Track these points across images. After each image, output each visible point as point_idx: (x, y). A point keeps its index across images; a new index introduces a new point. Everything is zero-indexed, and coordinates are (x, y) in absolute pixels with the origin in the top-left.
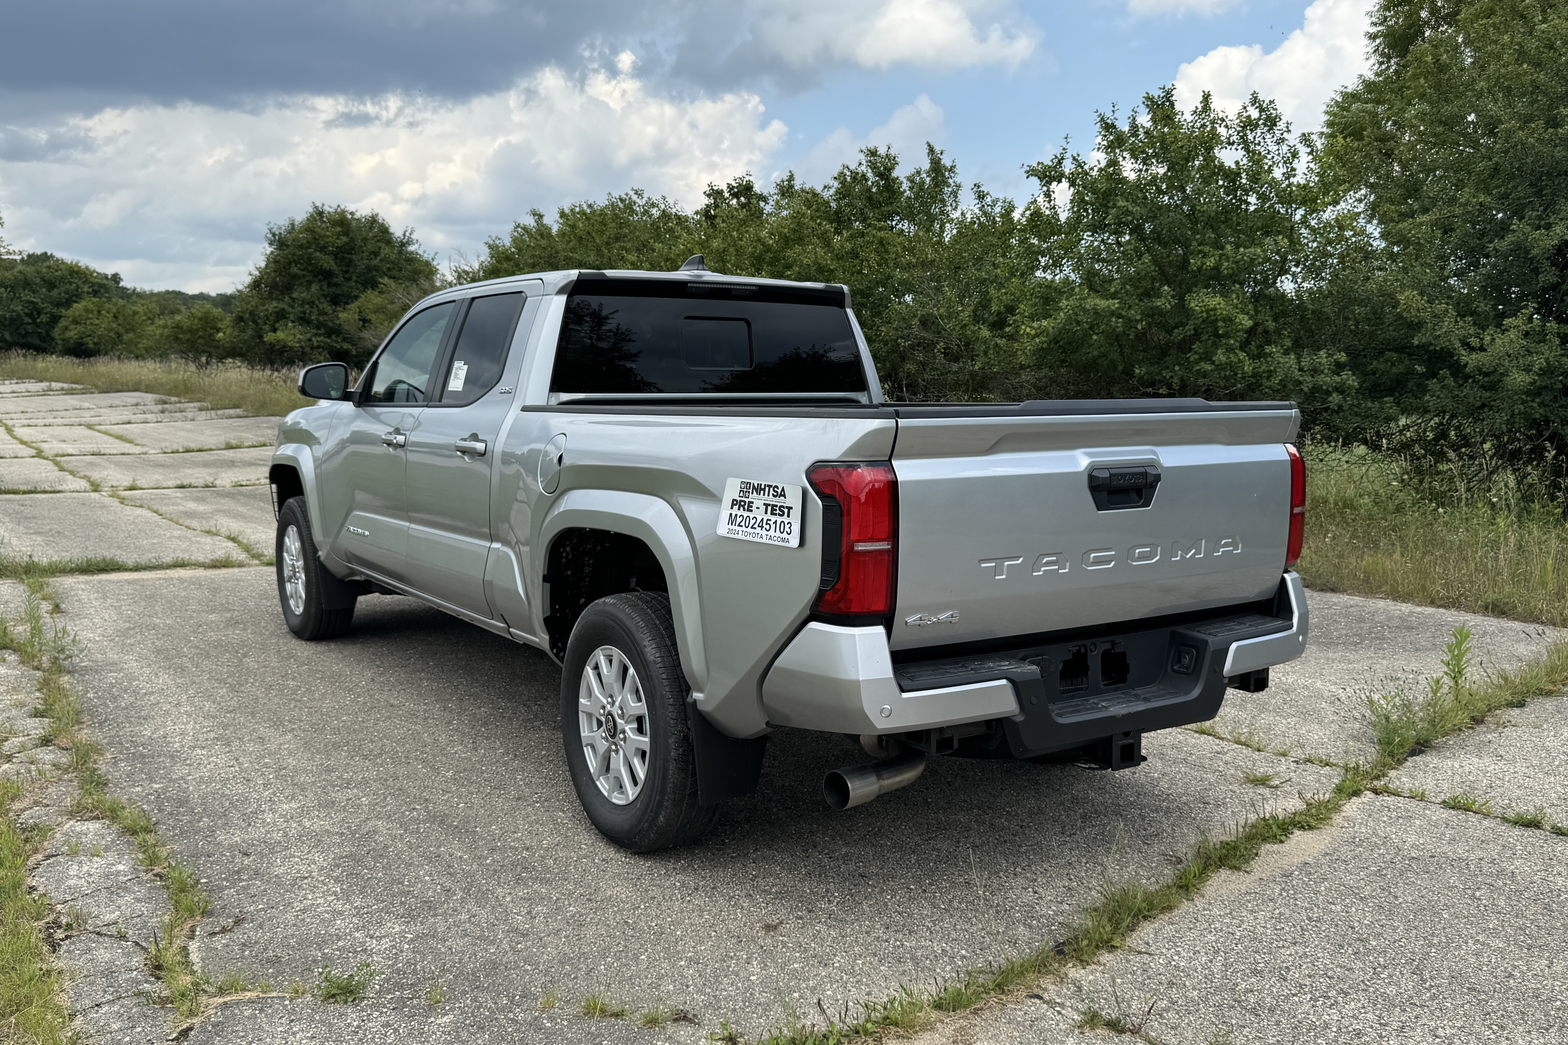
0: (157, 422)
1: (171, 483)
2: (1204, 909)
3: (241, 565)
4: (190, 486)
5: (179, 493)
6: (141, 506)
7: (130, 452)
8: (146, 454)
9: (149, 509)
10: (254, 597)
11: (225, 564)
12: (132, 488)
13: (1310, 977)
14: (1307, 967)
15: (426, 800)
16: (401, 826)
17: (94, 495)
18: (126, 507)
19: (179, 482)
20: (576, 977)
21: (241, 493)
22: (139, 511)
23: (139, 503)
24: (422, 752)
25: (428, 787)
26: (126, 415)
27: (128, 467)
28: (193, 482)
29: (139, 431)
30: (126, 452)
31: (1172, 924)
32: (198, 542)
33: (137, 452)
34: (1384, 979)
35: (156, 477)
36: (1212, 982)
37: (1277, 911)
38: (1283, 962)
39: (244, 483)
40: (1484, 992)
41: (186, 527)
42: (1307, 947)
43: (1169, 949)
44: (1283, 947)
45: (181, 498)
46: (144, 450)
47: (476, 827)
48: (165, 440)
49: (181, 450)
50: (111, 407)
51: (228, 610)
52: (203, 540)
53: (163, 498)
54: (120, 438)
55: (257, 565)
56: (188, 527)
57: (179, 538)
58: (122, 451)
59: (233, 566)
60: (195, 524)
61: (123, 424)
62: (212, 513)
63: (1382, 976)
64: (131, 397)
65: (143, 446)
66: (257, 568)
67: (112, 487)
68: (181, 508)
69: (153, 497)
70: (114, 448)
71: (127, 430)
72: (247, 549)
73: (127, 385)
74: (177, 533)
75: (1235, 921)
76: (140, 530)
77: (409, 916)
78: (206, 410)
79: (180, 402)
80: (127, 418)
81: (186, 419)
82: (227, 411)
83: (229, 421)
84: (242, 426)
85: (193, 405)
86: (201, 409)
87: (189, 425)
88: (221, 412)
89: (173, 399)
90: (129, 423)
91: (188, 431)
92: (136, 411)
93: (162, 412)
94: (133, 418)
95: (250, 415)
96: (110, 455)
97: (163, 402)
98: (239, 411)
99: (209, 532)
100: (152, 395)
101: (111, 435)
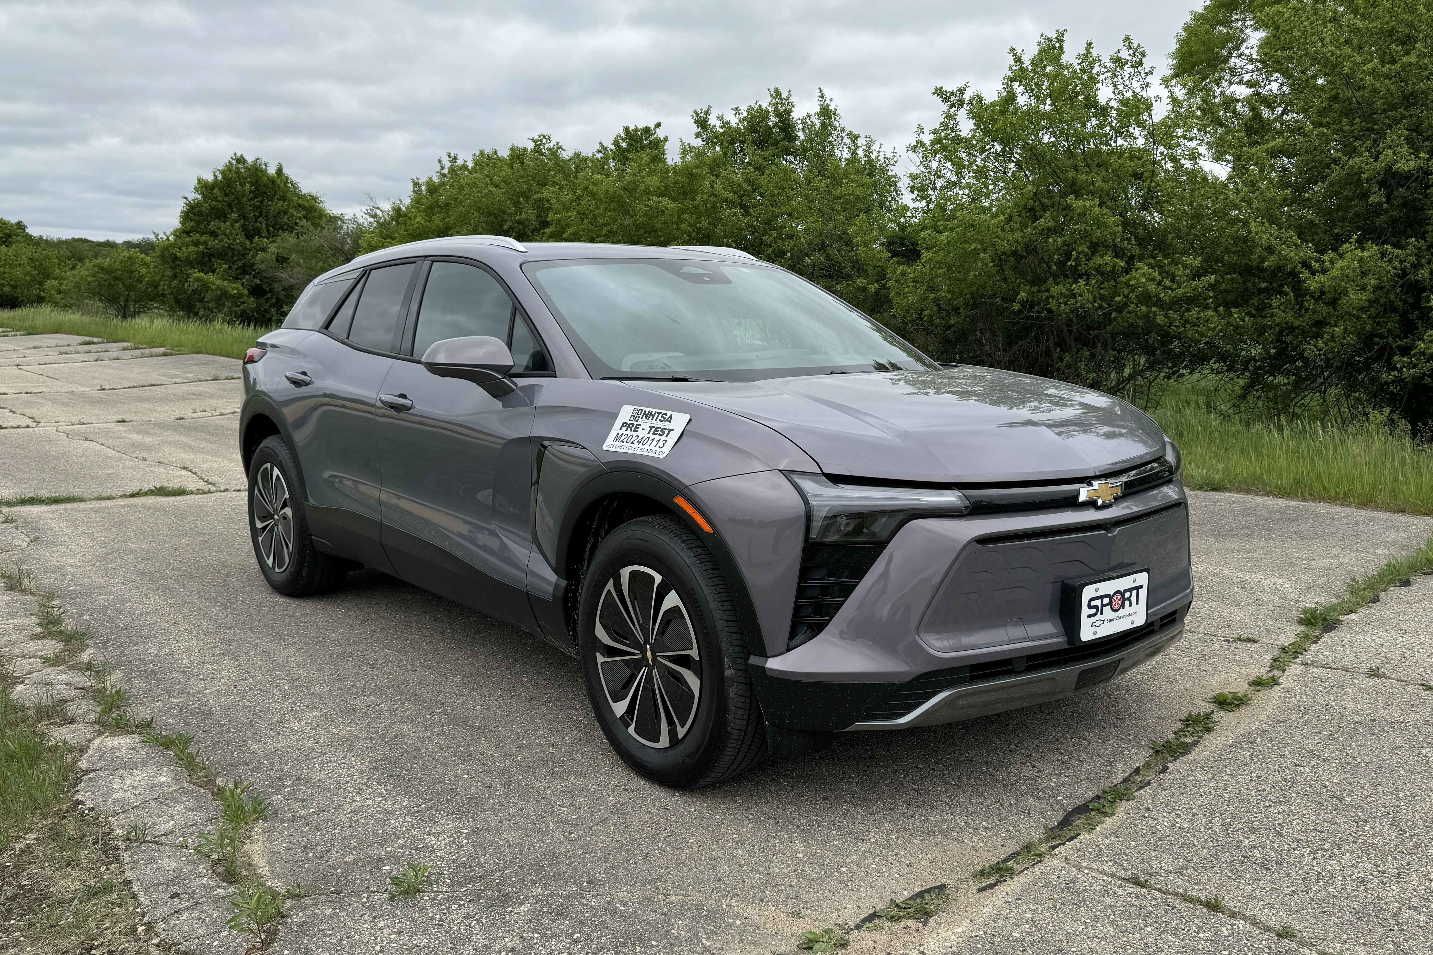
1: (112, 418)
5: (122, 427)
6: (87, 440)
9: (96, 441)
16: (426, 729)
17: (37, 430)
19: (118, 417)
22: (86, 444)
23: (84, 437)
45: (125, 432)
48: (98, 378)
50: (35, 348)
51: (199, 534)
52: (156, 470)
53: (108, 432)
60: (144, 455)
62: (158, 444)
64: (54, 339)
67: (54, 422)
69: (97, 431)
73: (49, 329)
76: (92, 462)
77: (460, 813)
78: (131, 349)
79: (103, 342)
80: (54, 358)
81: (112, 358)
82: (152, 349)
83: (155, 359)
84: (168, 363)
85: (117, 345)
86: (125, 349)
87: (115, 364)
88: (145, 351)
89: (96, 339)
90: (57, 362)
91: (115, 369)
92: (61, 351)
93: (87, 352)
94: (60, 358)
95: (174, 353)
96: (44, 392)
97: (87, 343)
98: (163, 350)
99: (160, 462)
100: (75, 336)
101: (41, 374)
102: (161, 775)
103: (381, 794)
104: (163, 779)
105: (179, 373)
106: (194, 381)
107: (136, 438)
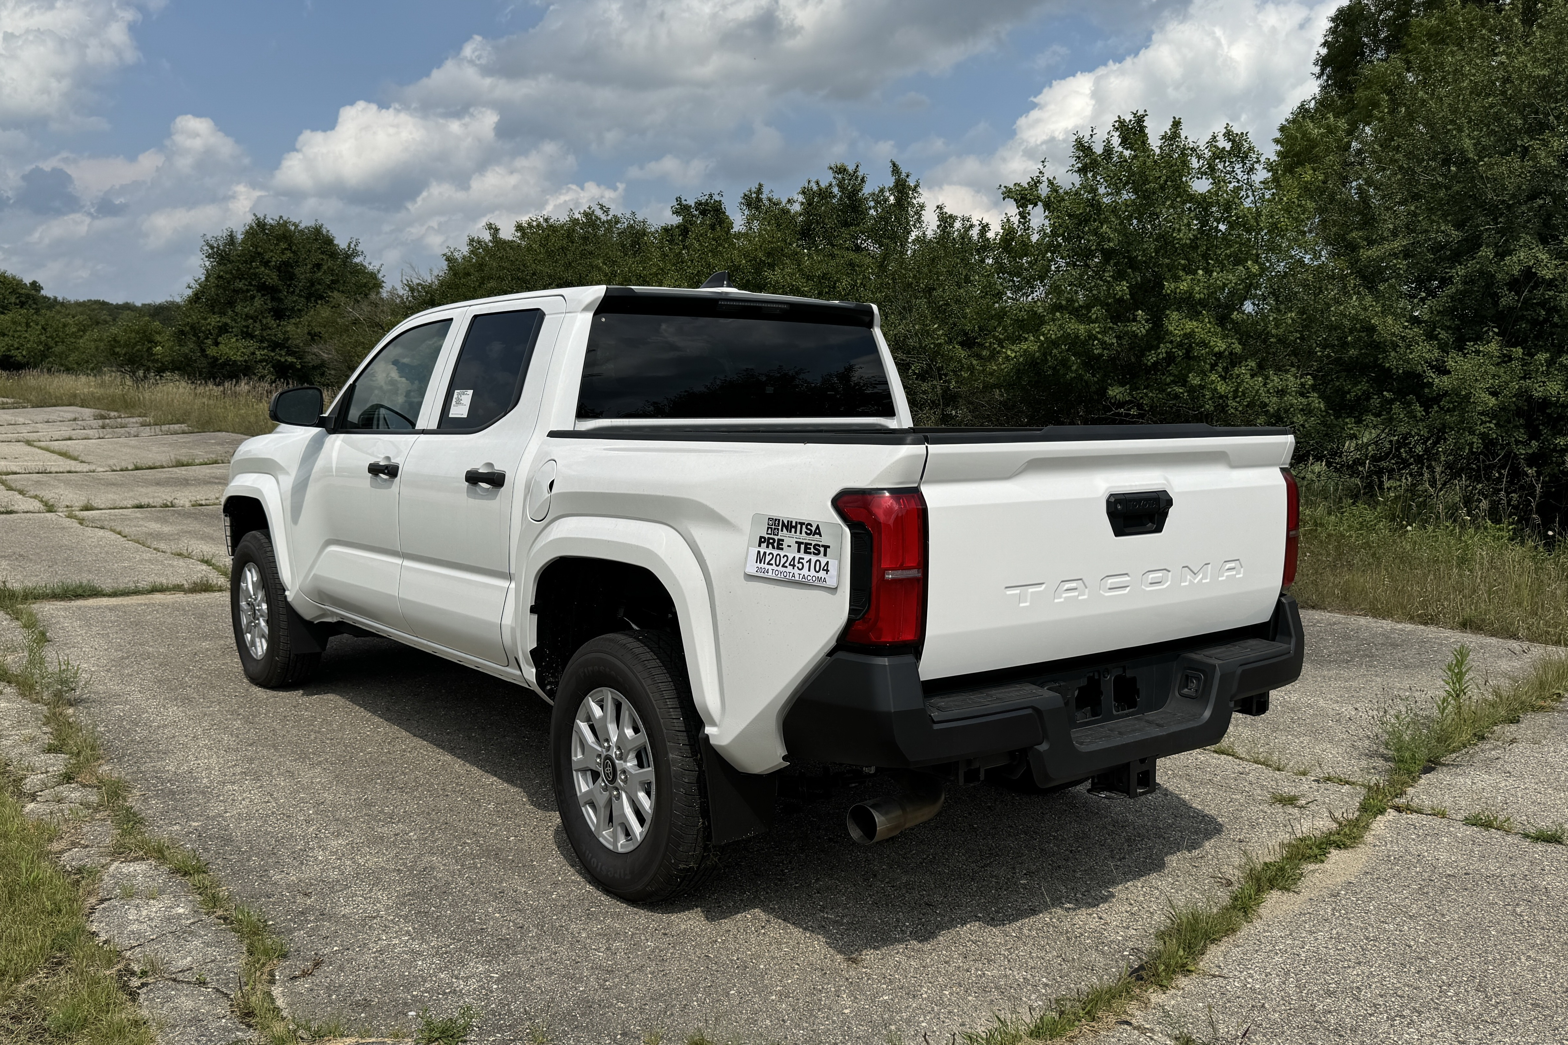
0: (100, 438)
1: (130, 503)
3: (221, 589)
4: (148, 506)
5: (138, 514)
6: (102, 528)
7: (78, 470)
8: (93, 471)
9: (111, 530)
11: (204, 588)
12: (87, 508)
13: (1381, 996)
15: (475, 834)
16: (456, 861)
17: (48, 515)
18: (87, 529)
19: (136, 502)
20: (672, 1014)
21: (202, 513)
22: (101, 533)
23: (99, 524)
24: (457, 784)
25: (473, 820)
26: (66, 431)
27: (79, 486)
28: (150, 501)
29: (82, 447)
30: (73, 469)
32: (172, 566)
33: (85, 470)
35: (111, 496)
36: (1290, 1004)
37: (1335, 931)
38: (1353, 982)
41: (155, 549)
43: (1241, 972)
44: (1349, 967)
45: (142, 519)
46: (93, 467)
47: (532, 861)
48: (111, 457)
49: (130, 468)
50: (48, 422)
52: (175, 563)
53: (124, 519)
54: (64, 455)
56: (157, 550)
57: (150, 561)
58: (68, 469)
59: (213, 591)
60: (163, 546)
61: (64, 440)
62: (178, 534)
63: (1449, 994)
64: (67, 412)
65: (89, 463)
67: (67, 507)
68: (144, 529)
69: (112, 517)
70: (59, 466)
71: (68, 446)
73: (62, 399)
74: (147, 556)
76: (107, 553)
77: (490, 955)
78: (149, 425)
79: (120, 417)
80: (67, 434)
81: (129, 435)
82: (172, 426)
83: (175, 437)
84: (189, 442)
85: (134, 420)
86: (143, 425)
87: (133, 441)
88: (165, 428)
89: (112, 414)
90: (70, 439)
91: (133, 447)
92: (75, 426)
93: (103, 427)
94: (74, 434)
95: (196, 430)
96: (57, 472)
97: (103, 417)
98: (184, 427)
99: (180, 555)
100: (89, 410)
101: (53, 452)
102: (178, 906)
103: (408, 932)
104: (181, 911)
105: (200, 454)
106: (216, 462)
107: (155, 526)
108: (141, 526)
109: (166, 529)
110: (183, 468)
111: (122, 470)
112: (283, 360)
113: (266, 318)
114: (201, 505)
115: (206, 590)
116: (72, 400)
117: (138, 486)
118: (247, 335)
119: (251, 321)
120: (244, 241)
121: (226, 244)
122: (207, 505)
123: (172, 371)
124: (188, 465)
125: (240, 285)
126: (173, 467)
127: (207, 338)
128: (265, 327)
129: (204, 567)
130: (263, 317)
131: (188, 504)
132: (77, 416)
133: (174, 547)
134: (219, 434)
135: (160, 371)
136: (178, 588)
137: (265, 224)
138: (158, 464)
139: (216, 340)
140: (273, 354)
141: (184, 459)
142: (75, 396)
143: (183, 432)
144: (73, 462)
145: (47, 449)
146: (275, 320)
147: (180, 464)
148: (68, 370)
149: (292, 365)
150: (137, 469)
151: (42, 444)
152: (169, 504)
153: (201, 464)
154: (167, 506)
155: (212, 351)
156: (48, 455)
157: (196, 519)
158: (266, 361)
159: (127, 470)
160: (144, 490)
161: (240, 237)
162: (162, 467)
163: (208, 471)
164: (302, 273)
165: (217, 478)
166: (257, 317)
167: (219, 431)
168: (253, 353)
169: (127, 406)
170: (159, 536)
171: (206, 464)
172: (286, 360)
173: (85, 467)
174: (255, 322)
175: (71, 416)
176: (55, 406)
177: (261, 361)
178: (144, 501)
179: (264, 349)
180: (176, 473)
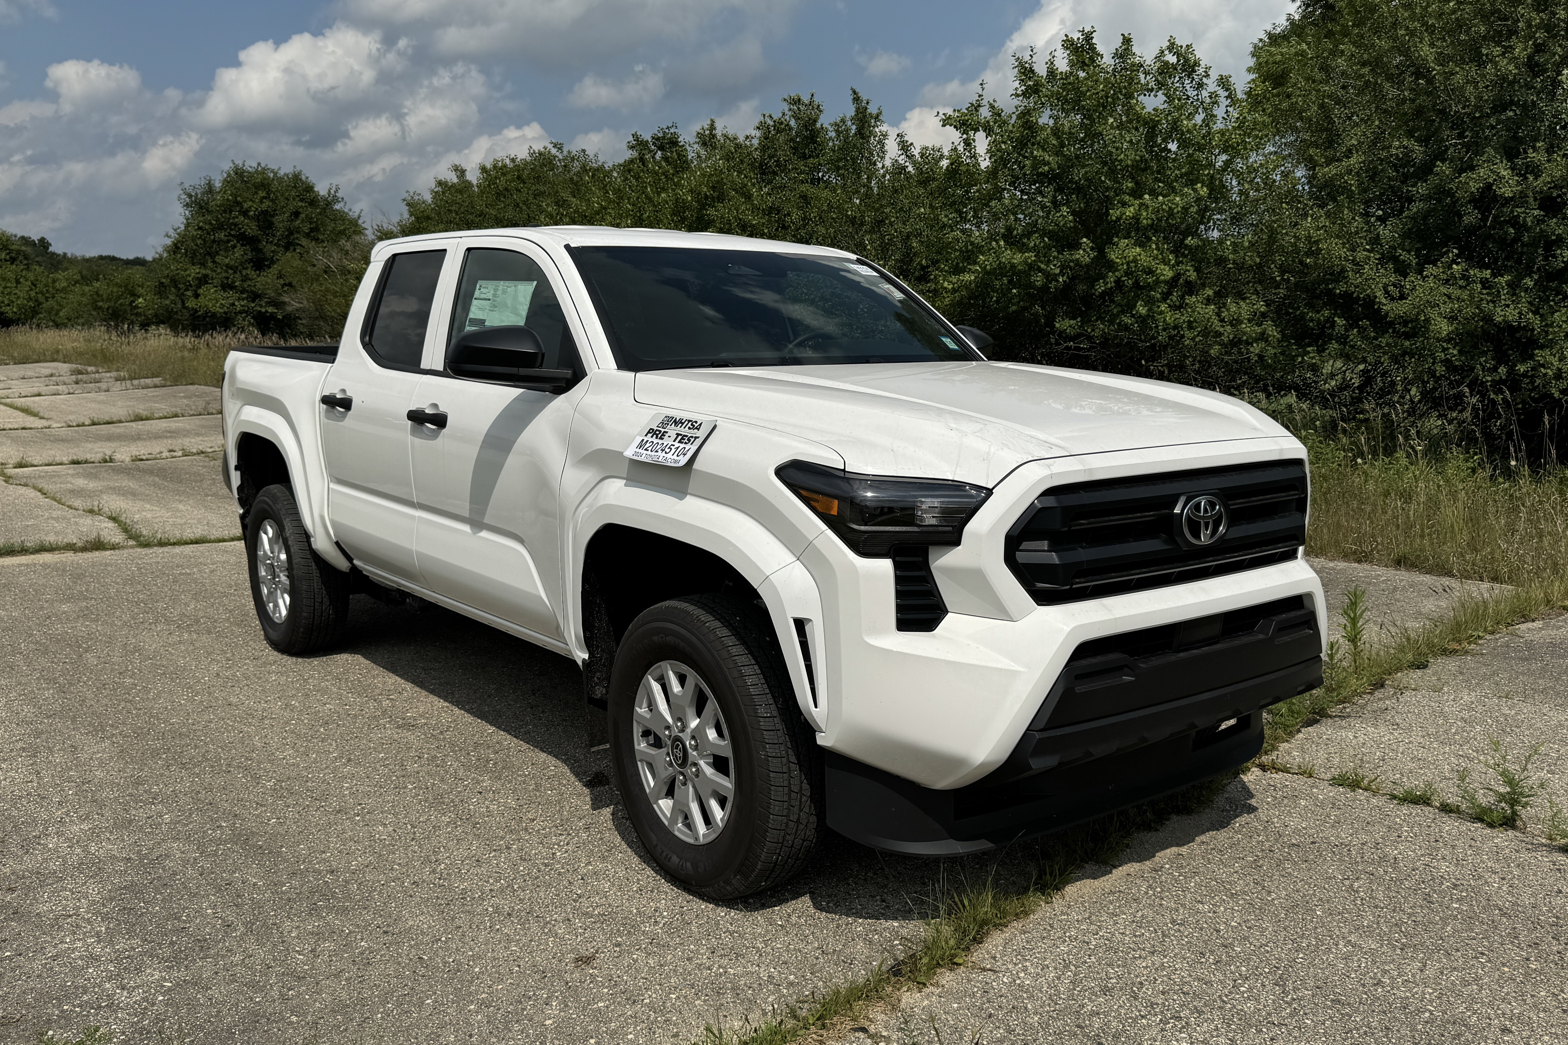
0: (69, 394)
2: (1062, 913)
3: (114, 547)
4: (86, 462)
5: (72, 470)
7: (32, 426)
8: (49, 427)
9: (35, 488)
10: (118, 583)
11: (98, 545)
12: (21, 465)
13: (1163, 993)
14: (1163, 981)
18: (11, 486)
21: (138, 469)
27: (25, 443)
28: (88, 456)
29: (47, 403)
30: (29, 426)
31: (1025, 933)
32: (77, 523)
33: (40, 426)
34: (1243, 992)
35: (53, 452)
37: (1140, 913)
38: (1137, 977)
39: (144, 458)
40: (1349, 1004)
41: (68, 506)
42: (1165, 957)
43: (1015, 965)
44: (1140, 957)
45: (72, 476)
46: (47, 423)
48: (72, 413)
49: (87, 423)
50: (23, 378)
51: (86, 598)
52: (82, 520)
54: (26, 411)
55: (132, 547)
56: (70, 507)
57: (58, 517)
58: (24, 426)
59: (105, 549)
60: (78, 503)
61: (31, 396)
62: (101, 491)
63: (1242, 989)
64: (45, 368)
65: (47, 419)
66: (131, 550)
68: (69, 486)
69: (42, 474)
70: (17, 422)
71: (34, 402)
72: (126, 529)
73: (45, 356)
74: (57, 513)
75: (1093, 927)
78: (124, 379)
79: (97, 372)
80: (35, 390)
81: (100, 390)
82: (142, 380)
83: (145, 391)
84: (158, 396)
85: (108, 375)
86: (117, 380)
87: (102, 396)
88: (136, 382)
89: (90, 369)
90: (39, 395)
91: (99, 402)
92: (47, 382)
93: (77, 383)
94: (44, 390)
95: (169, 383)
96: (10, 429)
97: (80, 372)
98: (157, 381)
99: (91, 511)
100: (66, 365)
101: (16, 408)
105: (163, 407)
106: (176, 416)
107: (81, 482)
108: (68, 482)
109: (92, 485)
110: (141, 423)
111: (78, 426)
112: (263, 310)
113: (246, 269)
114: (142, 460)
115: (97, 549)
116: (54, 356)
117: (87, 441)
118: (226, 286)
119: (231, 271)
120: (223, 190)
121: (203, 194)
122: (147, 460)
123: (158, 324)
124: (147, 419)
125: (222, 235)
126: (131, 421)
127: (187, 290)
128: (245, 279)
129: (111, 525)
130: (244, 268)
131: (128, 459)
132: (54, 371)
133: (88, 505)
134: (191, 387)
135: (145, 326)
136: (71, 547)
137: (244, 171)
138: (115, 419)
139: (196, 291)
140: (253, 305)
141: (144, 413)
142: (58, 351)
143: (156, 386)
144: (32, 419)
145: (11, 406)
146: (255, 271)
147: (139, 418)
148: (58, 326)
149: (273, 316)
150: (94, 424)
151: (8, 401)
152: (107, 457)
153: (160, 418)
154: (105, 461)
155: (191, 303)
156: (10, 411)
157: (128, 474)
158: (246, 312)
159: (83, 425)
160: (90, 446)
161: (218, 185)
162: (120, 422)
163: (164, 425)
164: (281, 221)
165: (170, 432)
166: (237, 268)
167: (191, 384)
168: (233, 304)
169: (105, 359)
170: (77, 493)
171: (166, 418)
172: (266, 311)
173: (44, 423)
174: (235, 272)
175: (47, 372)
176: (37, 362)
177: (241, 312)
178: (81, 457)
179: (243, 299)
180: (132, 427)
